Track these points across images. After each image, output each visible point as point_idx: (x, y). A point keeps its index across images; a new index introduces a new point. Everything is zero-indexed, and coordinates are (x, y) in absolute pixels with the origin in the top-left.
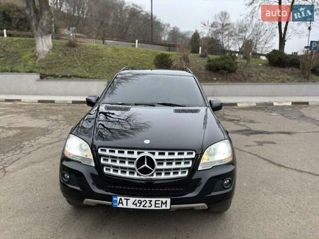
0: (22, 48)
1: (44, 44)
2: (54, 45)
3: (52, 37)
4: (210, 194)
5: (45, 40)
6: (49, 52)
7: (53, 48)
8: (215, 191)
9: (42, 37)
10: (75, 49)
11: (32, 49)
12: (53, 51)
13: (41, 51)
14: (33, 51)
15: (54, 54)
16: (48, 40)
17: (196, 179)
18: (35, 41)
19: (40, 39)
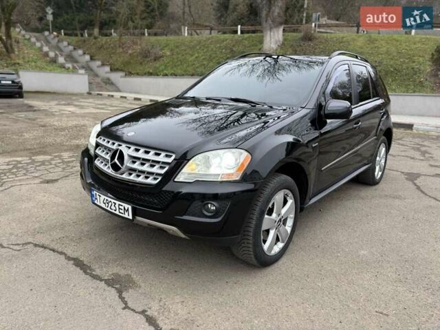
0: (250, 47)
1: (272, 40)
2: (285, 40)
3: (284, 30)
4: (182, 216)
5: (274, 35)
6: (276, 50)
7: (283, 44)
8: (189, 215)
9: (271, 31)
10: (310, 43)
11: (259, 47)
12: (281, 48)
13: (267, 48)
14: (260, 49)
15: (282, 51)
16: (278, 34)
17: (168, 192)
18: (263, 37)
19: (269, 32)
